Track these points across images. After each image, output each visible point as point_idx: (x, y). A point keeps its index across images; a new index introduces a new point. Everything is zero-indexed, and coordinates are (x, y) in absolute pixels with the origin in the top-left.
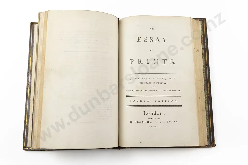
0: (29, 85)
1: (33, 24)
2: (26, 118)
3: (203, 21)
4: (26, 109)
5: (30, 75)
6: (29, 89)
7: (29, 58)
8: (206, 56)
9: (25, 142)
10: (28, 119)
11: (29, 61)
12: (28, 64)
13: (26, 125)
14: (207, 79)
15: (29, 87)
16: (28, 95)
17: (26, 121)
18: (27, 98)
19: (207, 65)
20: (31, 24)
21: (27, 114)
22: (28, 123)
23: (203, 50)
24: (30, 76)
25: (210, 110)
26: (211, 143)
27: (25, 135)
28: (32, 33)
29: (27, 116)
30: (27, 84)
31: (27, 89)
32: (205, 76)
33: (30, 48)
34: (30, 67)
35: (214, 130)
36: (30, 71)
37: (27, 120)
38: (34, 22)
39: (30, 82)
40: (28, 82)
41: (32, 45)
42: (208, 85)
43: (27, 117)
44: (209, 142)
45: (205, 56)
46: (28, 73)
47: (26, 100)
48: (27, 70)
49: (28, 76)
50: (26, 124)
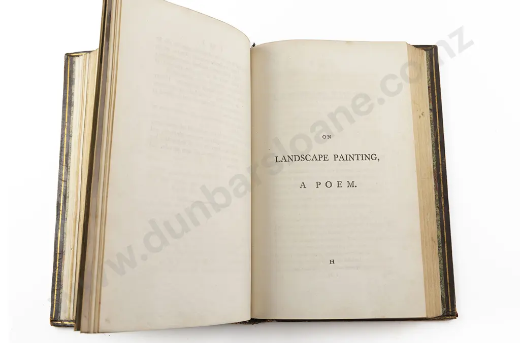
0: (63, 188)
1: (70, 56)
2: (57, 258)
3: (431, 51)
4: (56, 238)
5: (64, 165)
6: (62, 196)
7: (63, 129)
8: (438, 125)
9: (54, 309)
10: (61, 259)
11: (61, 137)
12: (61, 141)
13: (57, 272)
14: (439, 176)
15: (62, 191)
16: (61, 209)
17: (58, 263)
18: (59, 214)
19: (439, 145)
20: (66, 56)
21: (58, 249)
22: (61, 269)
23: (432, 113)
24: (64, 167)
25: (445, 240)
26: (449, 312)
27: (55, 294)
28: (68, 77)
29: (58, 252)
30: (59, 186)
31: (59, 195)
32: (435, 167)
33: (64, 107)
34: (65, 149)
35: (454, 284)
36: (65, 157)
37: (58, 261)
38: (73, 53)
39: (64, 181)
40: (62, 180)
41: (69, 103)
42: (442, 188)
43: (58, 255)
44: (445, 309)
45: (435, 127)
46: (61, 161)
47: (57, 218)
48: (59, 155)
49: (61, 168)
50: (56, 270)
